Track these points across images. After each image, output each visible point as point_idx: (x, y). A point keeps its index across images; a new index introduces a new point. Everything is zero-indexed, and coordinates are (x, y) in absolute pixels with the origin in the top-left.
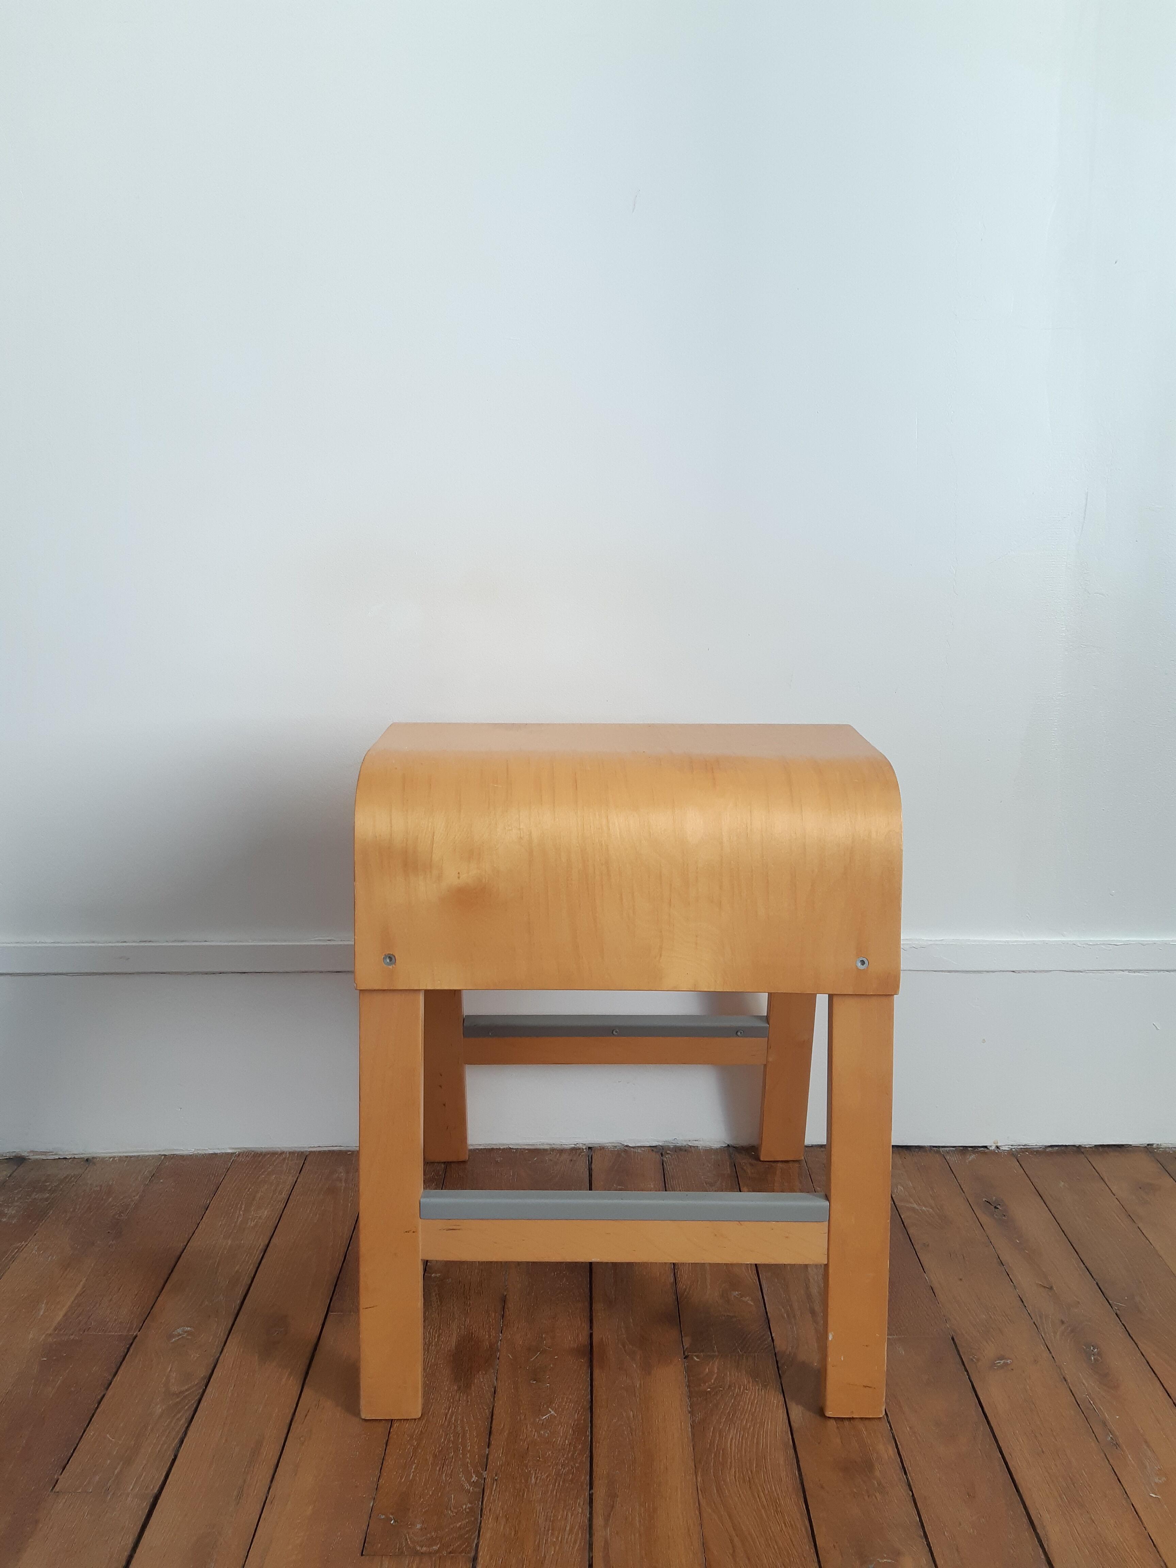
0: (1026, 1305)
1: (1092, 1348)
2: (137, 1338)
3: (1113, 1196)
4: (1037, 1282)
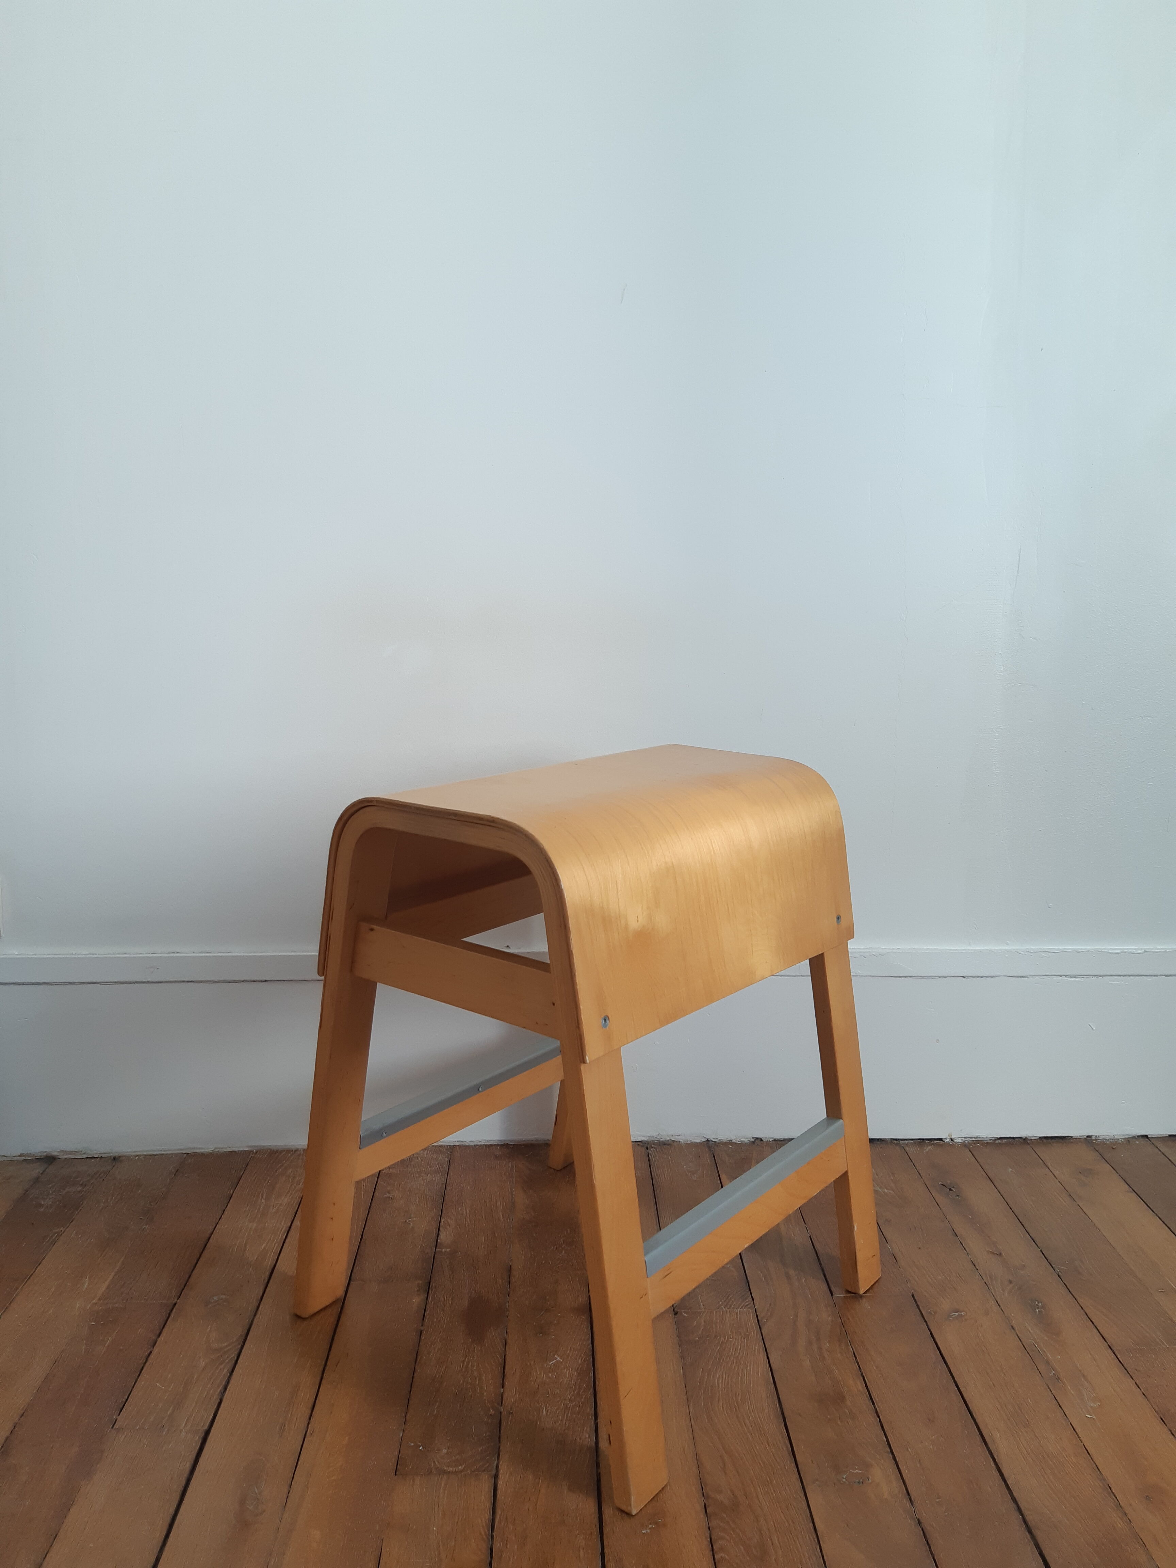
0: (978, 1268)
1: (1037, 1302)
2: (177, 1306)
3: (1056, 1179)
4: (987, 1250)
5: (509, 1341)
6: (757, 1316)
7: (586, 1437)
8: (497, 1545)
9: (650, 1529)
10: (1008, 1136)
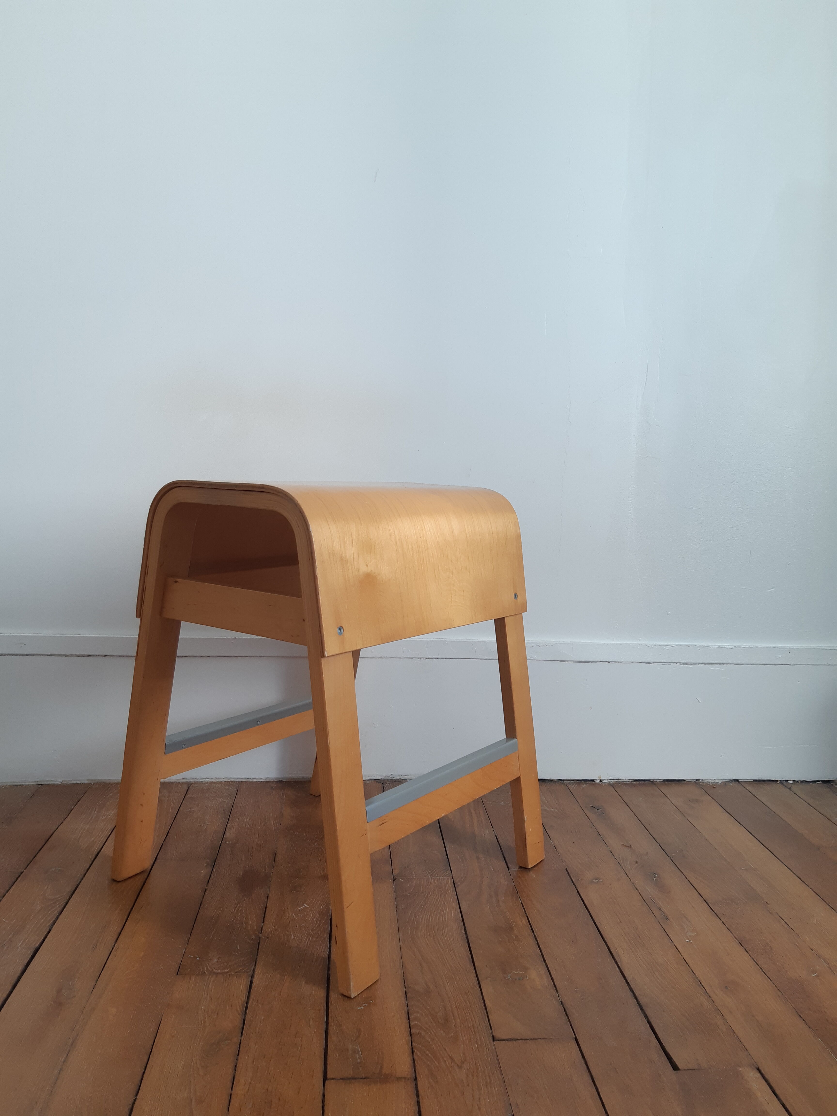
0: (614, 854)
1: (654, 874)
2: (23, 873)
3: (672, 804)
4: (622, 844)
5: (270, 895)
6: (454, 881)
7: (323, 952)
8: (249, 1017)
9: (364, 1006)
10: (641, 779)
